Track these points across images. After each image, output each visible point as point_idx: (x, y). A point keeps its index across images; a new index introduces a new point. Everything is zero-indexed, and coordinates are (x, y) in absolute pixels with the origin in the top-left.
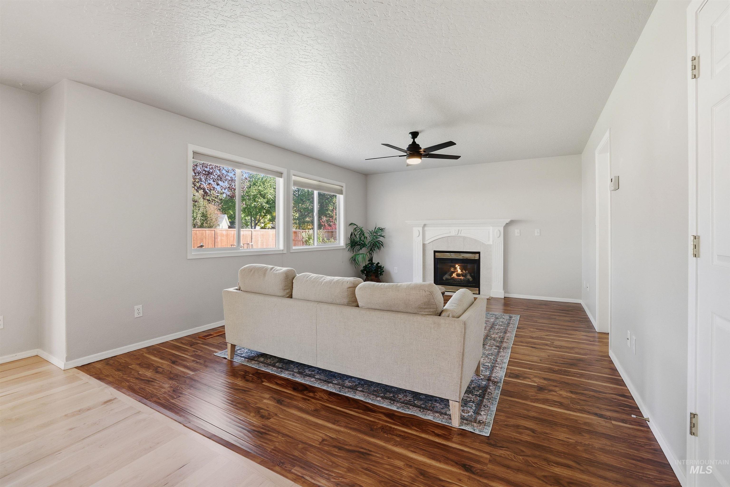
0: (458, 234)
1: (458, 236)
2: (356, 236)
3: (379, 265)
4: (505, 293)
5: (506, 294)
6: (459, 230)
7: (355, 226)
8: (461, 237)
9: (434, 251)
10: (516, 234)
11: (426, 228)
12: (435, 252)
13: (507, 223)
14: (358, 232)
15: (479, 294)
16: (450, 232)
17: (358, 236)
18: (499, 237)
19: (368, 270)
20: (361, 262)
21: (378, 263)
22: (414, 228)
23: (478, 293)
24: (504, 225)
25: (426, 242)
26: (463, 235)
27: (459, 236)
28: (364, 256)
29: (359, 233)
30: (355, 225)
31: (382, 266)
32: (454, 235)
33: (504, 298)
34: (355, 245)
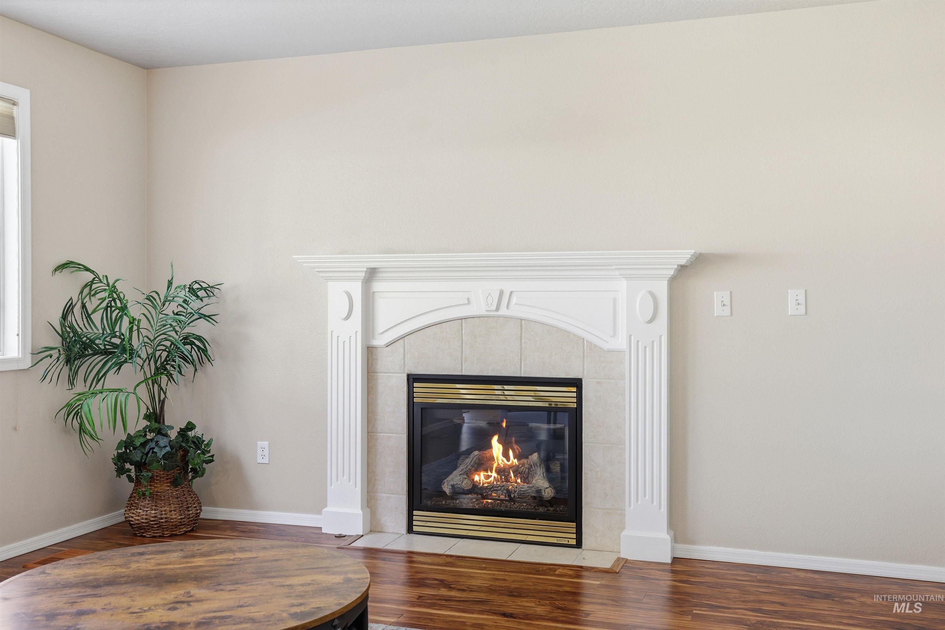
0: (497, 309)
1: (499, 317)
2: (88, 316)
3: (191, 434)
4: (675, 540)
5: (679, 546)
6: (501, 293)
7: (90, 277)
8: (511, 318)
9: (409, 376)
10: (718, 310)
11: (378, 286)
12: (413, 379)
13: (682, 268)
14: (103, 299)
15: (579, 544)
16: (468, 299)
17: (96, 318)
18: (650, 321)
19: (137, 456)
20: (106, 423)
21: (190, 426)
22: (331, 285)
23: (574, 542)
24: (672, 272)
25: (379, 341)
26: (515, 311)
27: (505, 317)
28: (122, 397)
29: (104, 305)
30: (87, 269)
31: (206, 439)
32: (485, 313)
33: (669, 561)
34: (82, 356)
